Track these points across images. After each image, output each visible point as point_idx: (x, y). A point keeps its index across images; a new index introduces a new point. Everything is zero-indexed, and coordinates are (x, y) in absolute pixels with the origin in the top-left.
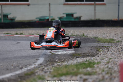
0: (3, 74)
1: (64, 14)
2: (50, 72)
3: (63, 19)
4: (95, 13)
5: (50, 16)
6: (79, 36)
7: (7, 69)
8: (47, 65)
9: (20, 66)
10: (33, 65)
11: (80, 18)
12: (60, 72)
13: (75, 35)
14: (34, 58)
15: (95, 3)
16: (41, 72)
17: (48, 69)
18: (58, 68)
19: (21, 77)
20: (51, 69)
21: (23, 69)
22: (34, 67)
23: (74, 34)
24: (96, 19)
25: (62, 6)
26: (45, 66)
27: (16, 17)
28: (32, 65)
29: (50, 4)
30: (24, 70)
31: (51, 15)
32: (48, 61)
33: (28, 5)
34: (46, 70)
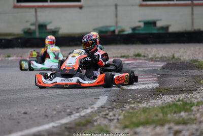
0: (39, 124)
1: (140, 21)
2: (118, 119)
3: (139, 30)
4: (193, 19)
5: (116, 26)
6: (165, 59)
7: (46, 116)
8: (112, 109)
9: (68, 110)
10: (90, 108)
11: (167, 28)
12: (134, 120)
13: (160, 56)
14: (92, 96)
15: (192, 2)
16: (102, 119)
17: (115, 115)
18: (131, 113)
19: (70, 128)
20: (120, 115)
21: (73, 116)
22: (92, 112)
23: (157, 56)
24: (195, 30)
25: (137, 8)
26: (110, 110)
27: (60, 28)
28: (87, 108)
29: (116, 6)
30: (75, 116)
31: (119, 24)
32: (115, 101)
33: (81, 7)
34: (111, 116)
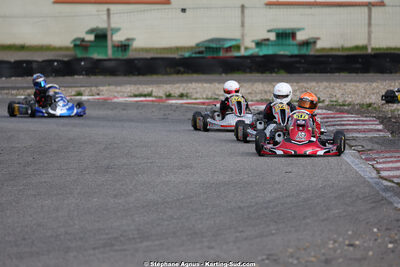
1: (269, 31)
27: (133, 39)
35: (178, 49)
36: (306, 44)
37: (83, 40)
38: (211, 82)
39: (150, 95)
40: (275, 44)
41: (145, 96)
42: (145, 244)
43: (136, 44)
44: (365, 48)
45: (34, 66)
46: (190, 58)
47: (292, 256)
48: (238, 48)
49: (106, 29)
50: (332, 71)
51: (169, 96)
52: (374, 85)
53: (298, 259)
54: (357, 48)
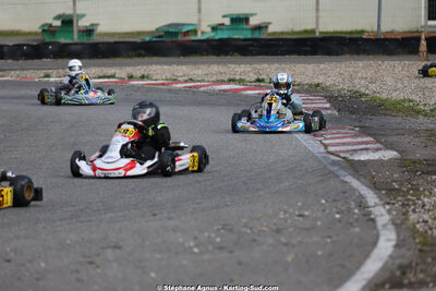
1: (224, 16)
11: (266, 26)
27: (98, 25)
35: (139, 33)
36: (259, 28)
37: (50, 26)
38: (170, 64)
39: (113, 76)
40: (229, 28)
41: (108, 77)
42: (109, 215)
43: (100, 29)
44: (313, 31)
45: (5, 50)
46: (150, 42)
47: (245, 226)
48: (195, 32)
49: (72, 16)
50: (283, 54)
51: (131, 77)
52: (322, 66)
53: (251, 228)
54: (306, 31)
